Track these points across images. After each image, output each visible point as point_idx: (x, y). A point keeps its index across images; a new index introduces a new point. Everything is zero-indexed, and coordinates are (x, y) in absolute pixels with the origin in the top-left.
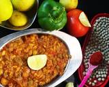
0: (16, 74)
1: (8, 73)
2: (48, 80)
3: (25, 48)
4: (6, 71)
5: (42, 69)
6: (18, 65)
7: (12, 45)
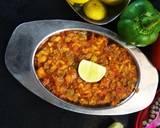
0: (59, 72)
1: (51, 65)
2: (92, 102)
3: (86, 48)
4: (50, 62)
5: (92, 84)
6: (66, 62)
7: (72, 35)
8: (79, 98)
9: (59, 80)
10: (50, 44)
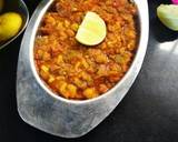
1: (81, 79)
4: (77, 80)
5: (108, 31)
8: (127, 49)
9: (103, 70)
10: (52, 79)
